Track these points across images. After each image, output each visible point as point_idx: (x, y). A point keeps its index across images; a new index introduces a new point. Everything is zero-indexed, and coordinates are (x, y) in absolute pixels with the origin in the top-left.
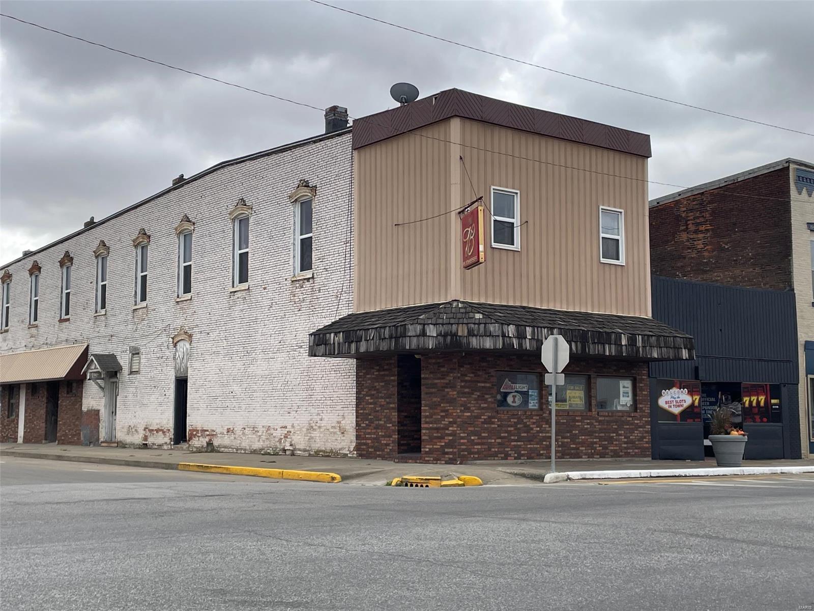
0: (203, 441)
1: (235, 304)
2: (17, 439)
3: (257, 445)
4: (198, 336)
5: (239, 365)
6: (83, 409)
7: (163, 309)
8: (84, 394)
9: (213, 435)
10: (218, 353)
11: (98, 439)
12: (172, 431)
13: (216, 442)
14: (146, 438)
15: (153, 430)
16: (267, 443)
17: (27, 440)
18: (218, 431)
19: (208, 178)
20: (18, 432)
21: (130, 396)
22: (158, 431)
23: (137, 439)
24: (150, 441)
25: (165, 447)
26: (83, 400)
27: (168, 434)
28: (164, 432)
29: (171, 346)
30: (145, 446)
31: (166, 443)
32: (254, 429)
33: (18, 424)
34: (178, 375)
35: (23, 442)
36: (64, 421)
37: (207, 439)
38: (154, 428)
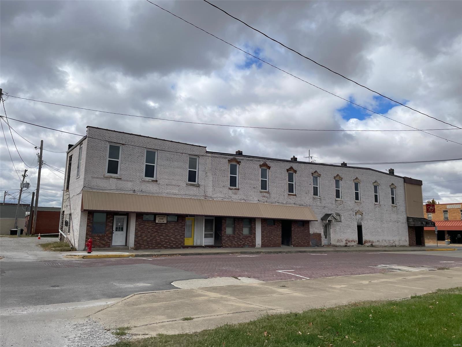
0: (370, 244)
1: (376, 207)
2: (255, 245)
3: (386, 245)
4: (365, 214)
6: (310, 232)
7: (350, 203)
9: (373, 242)
11: (321, 244)
13: (374, 244)
14: (347, 243)
15: (350, 241)
18: (375, 241)
20: (255, 242)
21: (338, 229)
22: (352, 241)
23: (343, 244)
24: (349, 244)
26: (310, 229)
27: (356, 242)
28: (354, 242)
29: (355, 215)
30: (346, 246)
31: (355, 245)
32: (385, 241)
33: (255, 238)
34: (358, 224)
35: (262, 247)
37: (371, 243)
38: (350, 240)
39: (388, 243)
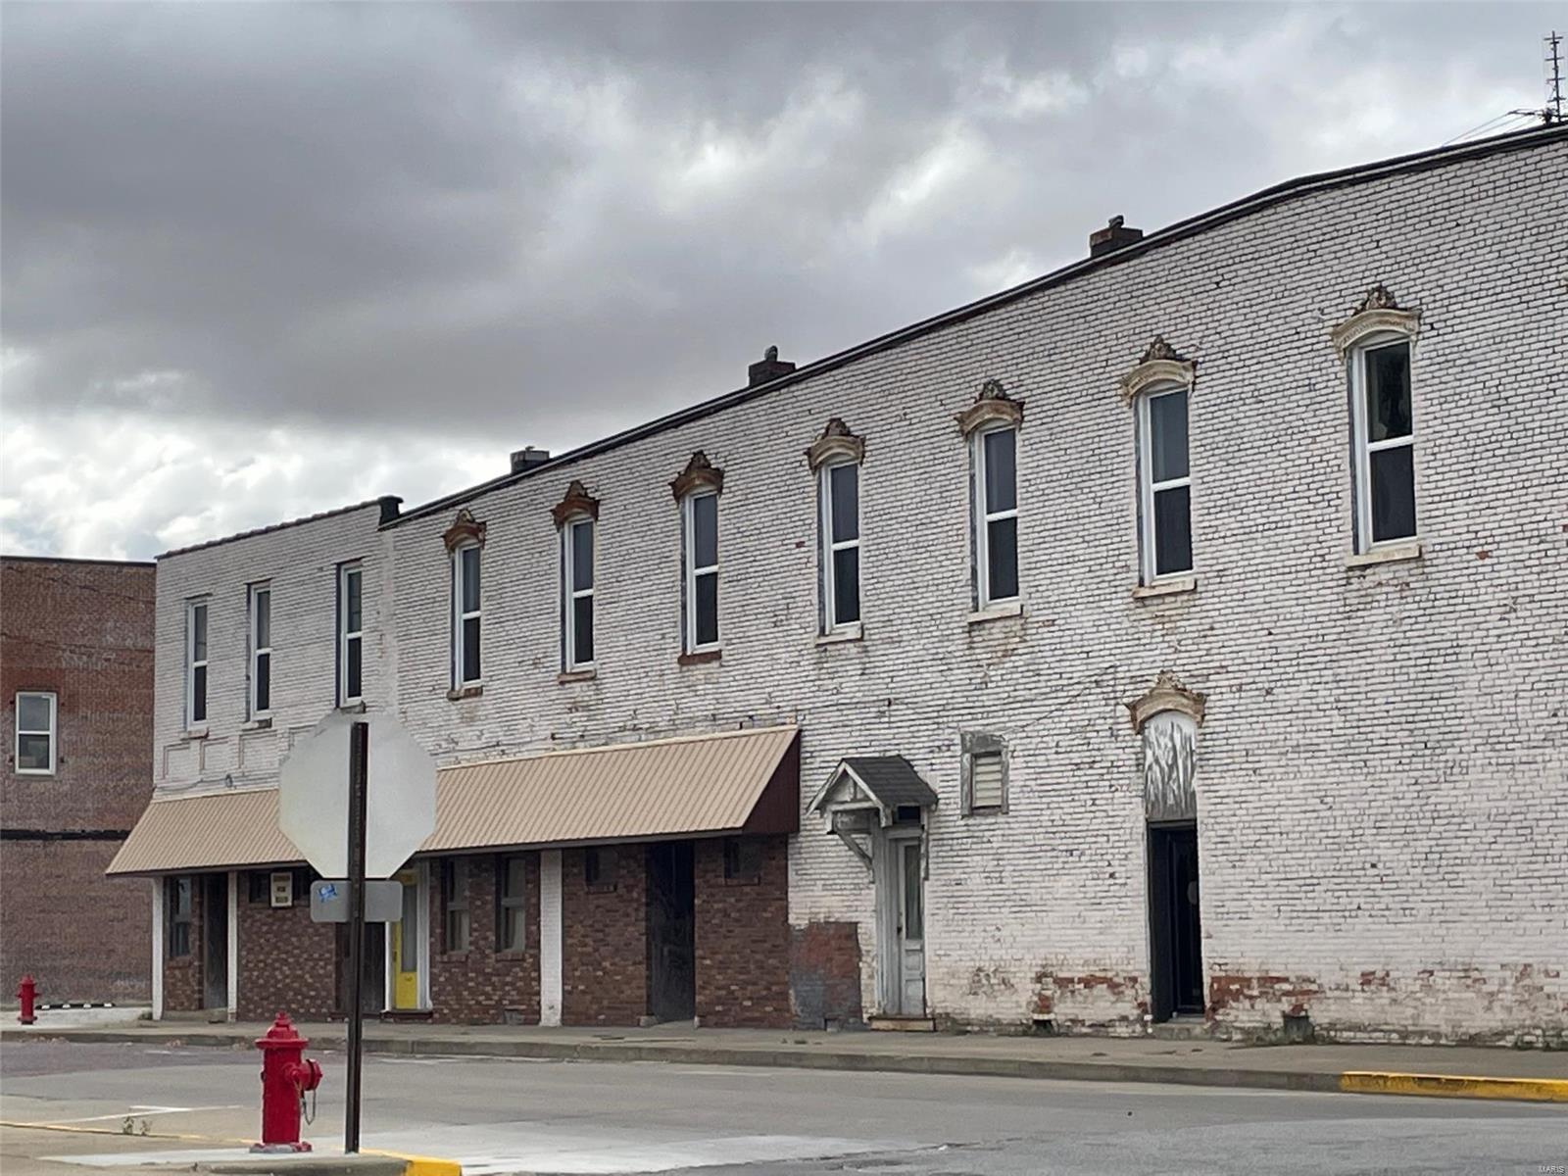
0: (1274, 1013)
1: (1368, 602)
2: (539, 1012)
3: (1482, 1021)
4: (1230, 699)
5: (1397, 783)
6: (792, 920)
7: (1086, 618)
8: (792, 877)
9: (1306, 990)
10: (1313, 749)
11: (858, 1011)
12: (1146, 980)
13: (1320, 1014)
14: (1044, 1005)
15: (1071, 980)
16: (1523, 1015)
17: (573, 1016)
18: (1327, 980)
19: (1239, 228)
20: (538, 993)
21: (976, 881)
22: (1089, 982)
23: (1015, 1006)
24: (1062, 1011)
25: (1122, 1030)
26: (790, 895)
27: (1129, 993)
28: (1113, 986)
29: (1125, 728)
30: (1043, 1028)
31: (1124, 1019)
32: (1469, 975)
33: (538, 970)
34: (1158, 817)
35: (564, 1021)
36: (720, 957)
37: (1286, 1005)
38: (1077, 975)
39: (1507, 998)
